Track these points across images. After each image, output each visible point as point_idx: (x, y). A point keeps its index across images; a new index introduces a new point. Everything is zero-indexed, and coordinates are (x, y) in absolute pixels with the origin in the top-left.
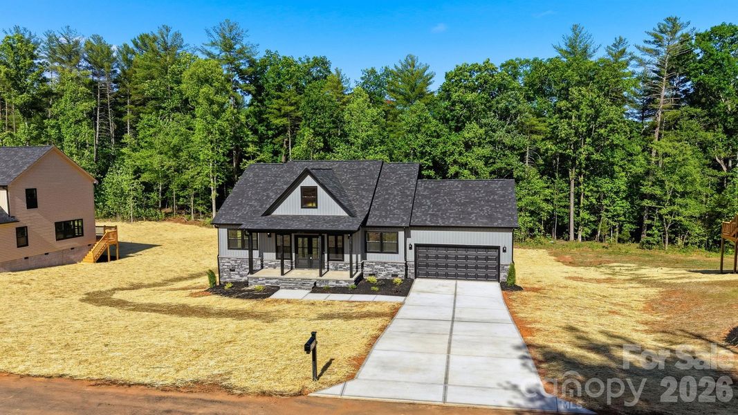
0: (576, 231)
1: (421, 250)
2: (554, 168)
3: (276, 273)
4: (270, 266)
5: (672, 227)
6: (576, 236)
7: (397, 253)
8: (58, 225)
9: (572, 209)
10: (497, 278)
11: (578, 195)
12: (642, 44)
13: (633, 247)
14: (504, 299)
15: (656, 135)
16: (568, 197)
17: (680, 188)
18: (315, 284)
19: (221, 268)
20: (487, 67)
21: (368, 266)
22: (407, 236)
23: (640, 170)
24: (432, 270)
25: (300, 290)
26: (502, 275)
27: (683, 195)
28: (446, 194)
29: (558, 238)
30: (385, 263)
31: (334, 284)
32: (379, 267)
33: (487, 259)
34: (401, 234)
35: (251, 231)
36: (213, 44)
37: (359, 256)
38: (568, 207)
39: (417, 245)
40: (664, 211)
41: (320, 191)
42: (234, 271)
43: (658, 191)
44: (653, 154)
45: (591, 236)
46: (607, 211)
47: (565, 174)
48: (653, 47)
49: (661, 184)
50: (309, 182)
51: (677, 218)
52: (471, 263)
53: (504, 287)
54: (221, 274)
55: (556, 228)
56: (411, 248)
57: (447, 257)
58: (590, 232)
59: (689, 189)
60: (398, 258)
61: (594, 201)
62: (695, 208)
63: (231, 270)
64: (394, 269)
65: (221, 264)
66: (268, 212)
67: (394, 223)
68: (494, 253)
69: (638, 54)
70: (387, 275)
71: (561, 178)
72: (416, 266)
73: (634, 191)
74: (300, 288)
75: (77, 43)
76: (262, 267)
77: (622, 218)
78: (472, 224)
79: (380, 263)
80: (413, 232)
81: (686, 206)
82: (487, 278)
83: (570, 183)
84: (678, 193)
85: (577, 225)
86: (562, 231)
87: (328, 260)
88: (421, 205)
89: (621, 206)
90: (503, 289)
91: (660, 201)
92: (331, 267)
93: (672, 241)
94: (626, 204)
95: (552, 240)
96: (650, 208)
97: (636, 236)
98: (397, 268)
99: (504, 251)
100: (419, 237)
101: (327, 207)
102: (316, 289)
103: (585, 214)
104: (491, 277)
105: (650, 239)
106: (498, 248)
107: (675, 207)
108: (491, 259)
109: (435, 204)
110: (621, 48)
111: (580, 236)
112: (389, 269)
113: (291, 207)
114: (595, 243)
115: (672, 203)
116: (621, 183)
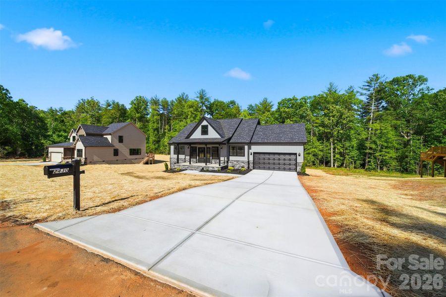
0: (334, 163)
1: (256, 155)
2: (323, 137)
3: (187, 164)
5: (381, 162)
6: (334, 166)
7: (244, 156)
8: (131, 150)
9: (332, 154)
10: (296, 170)
11: (334, 149)
12: (362, 87)
13: (362, 171)
14: (299, 179)
15: (371, 123)
16: (330, 149)
17: (386, 144)
18: (203, 168)
20: (295, 99)
21: (231, 162)
22: (249, 148)
23: (364, 137)
24: (262, 166)
26: (298, 168)
27: (386, 147)
28: (270, 130)
29: (326, 166)
30: (239, 161)
31: (212, 169)
32: (235, 163)
33: (290, 160)
34: (246, 147)
35: (178, 144)
36: (197, 97)
37: (226, 158)
38: (330, 153)
39: (254, 153)
40: (377, 154)
41: (210, 127)
43: (374, 146)
44: (370, 130)
45: (342, 165)
46: (348, 155)
47: (328, 140)
48: (368, 87)
49: (375, 142)
50: (205, 123)
51: (384, 158)
52: (282, 162)
53: (299, 174)
55: (325, 162)
56: (251, 154)
57: (269, 159)
58: (340, 164)
59: (390, 145)
60: (245, 159)
61: (342, 151)
62: (393, 154)
64: (243, 164)
65: (171, 161)
66: (188, 137)
67: (243, 141)
68: (293, 157)
69: (360, 90)
70: (239, 167)
71: (326, 141)
72: (254, 163)
73: (361, 147)
74: (195, 170)
75: (159, 100)
77: (356, 158)
78: (282, 142)
79: (236, 161)
80: (253, 147)
81: (388, 153)
82: (290, 170)
83: (330, 144)
84: (384, 146)
85: (334, 160)
86: (327, 163)
87: (212, 159)
88: (257, 134)
89: (355, 153)
90: (298, 175)
91: (375, 150)
92: (213, 162)
93: (381, 169)
94: (357, 152)
95: (323, 167)
96: (370, 153)
97: (363, 166)
99: (299, 155)
100: (255, 149)
101: (213, 134)
102: (202, 170)
103: (338, 156)
104: (292, 169)
105: (371, 167)
106: (295, 154)
107: (383, 153)
108: (292, 160)
109: (264, 134)
110: (351, 90)
111: (336, 165)
112: (240, 164)
113: (197, 135)
114: (343, 169)
115: (381, 151)
116: (355, 143)
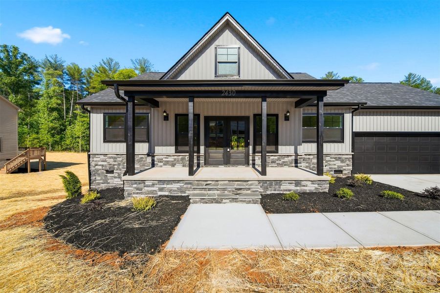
3: (181, 172)
4: (166, 163)
7: (342, 141)
19: (92, 168)
25: (234, 204)
34: (348, 117)
41: (244, 53)
42: (112, 172)
54: (93, 178)
60: (344, 149)
63: (108, 172)
65: (93, 164)
70: (329, 172)
74: (234, 200)
76: (153, 165)
87: (254, 152)
98: (342, 161)
112: (332, 163)
113: (201, 75)
